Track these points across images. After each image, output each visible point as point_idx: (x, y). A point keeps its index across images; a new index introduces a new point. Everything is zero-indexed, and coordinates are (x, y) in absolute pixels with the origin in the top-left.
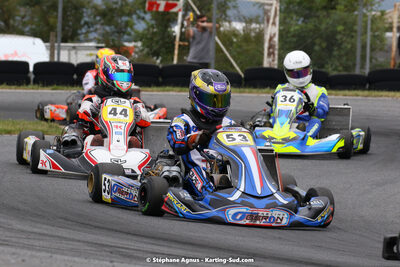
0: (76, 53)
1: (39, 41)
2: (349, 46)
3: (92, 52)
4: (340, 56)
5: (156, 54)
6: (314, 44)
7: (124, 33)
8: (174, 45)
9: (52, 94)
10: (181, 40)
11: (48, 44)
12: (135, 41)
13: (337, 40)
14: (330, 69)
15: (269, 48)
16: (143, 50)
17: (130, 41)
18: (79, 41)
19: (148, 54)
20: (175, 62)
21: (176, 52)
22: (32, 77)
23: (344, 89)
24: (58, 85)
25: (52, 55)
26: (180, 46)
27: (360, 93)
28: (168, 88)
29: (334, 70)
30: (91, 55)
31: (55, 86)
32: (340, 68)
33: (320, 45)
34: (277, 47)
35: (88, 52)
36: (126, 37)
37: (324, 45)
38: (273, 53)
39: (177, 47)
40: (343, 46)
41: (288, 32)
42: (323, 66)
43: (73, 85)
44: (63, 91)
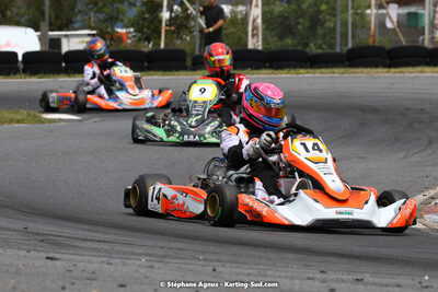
0: (68, 41)
1: (30, 31)
2: (332, 25)
4: (324, 36)
5: (147, 39)
7: (116, 19)
8: (160, 30)
9: (38, 83)
10: (167, 25)
11: (39, 33)
12: (127, 27)
14: (313, 48)
15: (253, 30)
16: (134, 37)
19: (140, 39)
20: (162, 46)
22: (21, 66)
23: (321, 67)
27: (336, 70)
28: (151, 72)
30: (83, 42)
31: (42, 75)
32: (324, 47)
33: (303, 24)
34: (260, 29)
35: (80, 39)
36: (119, 23)
37: (307, 24)
38: (257, 35)
39: (163, 32)
40: (326, 25)
41: (272, 13)
42: (307, 45)
43: (59, 73)
44: (49, 80)
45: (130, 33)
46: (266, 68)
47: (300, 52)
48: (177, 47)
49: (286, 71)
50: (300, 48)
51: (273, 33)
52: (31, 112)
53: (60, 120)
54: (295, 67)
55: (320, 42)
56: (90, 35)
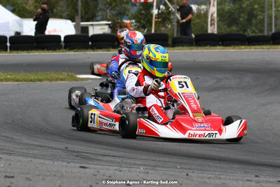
0: (93, 28)
1: (69, 22)
2: (262, 17)
3: (104, 27)
4: (256, 25)
9: (74, 55)
10: (156, 18)
11: (74, 23)
12: (131, 19)
14: (250, 32)
15: (211, 21)
16: (135, 25)
17: (127, 20)
20: (153, 31)
22: (63, 44)
23: (255, 45)
27: (264, 47)
29: (252, 33)
30: (103, 29)
31: (76, 50)
32: (257, 31)
33: (243, 17)
34: (216, 20)
35: (101, 27)
37: (246, 17)
38: (214, 24)
39: (154, 22)
40: (259, 17)
41: (224, 10)
42: (245, 30)
43: (87, 49)
44: (81, 53)
45: (132, 23)
46: (220, 45)
47: (241, 35)
48: (162, 32)
49: (232, 47)
50: (241, 32)
51: (224, 23)
52: (70, 74)
53: (88, 79)
54: (238, 45)
55: (254, 28)
56: (106, 24)
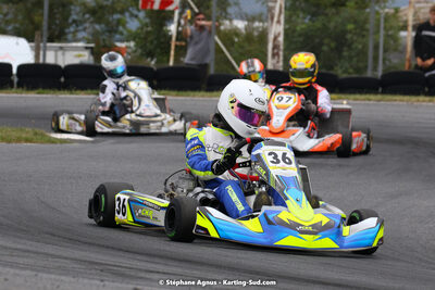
0: (63, 54)
1: (23, 41)
2: (360, 47)
3: (81, 53)
4: (350, 59)
5: (150, 55)
6: (321, 44)
7: (116, 32)
8: (170, 45)
9: (38, 99)
10: (177, 39)
11: (33, 44)
12: (128, 41)
13: (346, 40)
14: (340, 72)
15: (273, 49)
16: (135, 51)
17: (122, 41)
18: (67, 41)
19: (142, 55)
20: (171, 63)
21: (172, 53)
22: (16, 79)
23: (354, 93)
24: (44, 88)
25: (37, 56)
26: (176, 46)
27: (372, 97)
28: (164, 92)
29: (344, 72)
30: (80, 56)
31: (41, 90)
32: (351, 70)
33: (328, 45)
34: (282, 47)
35: (77, 53)
36: (118, 36)
37: (333, 45)
38: (278, 54)
39: (173, 47)
40: (354, 46)
41: (294, 31)
42: (332, 68)
43: (59, 90)
44: (49, 96)
45: (130, 47)
52: (37, 130)
53: (71, 141)
55: (347, 65)
56: (87, 48)
